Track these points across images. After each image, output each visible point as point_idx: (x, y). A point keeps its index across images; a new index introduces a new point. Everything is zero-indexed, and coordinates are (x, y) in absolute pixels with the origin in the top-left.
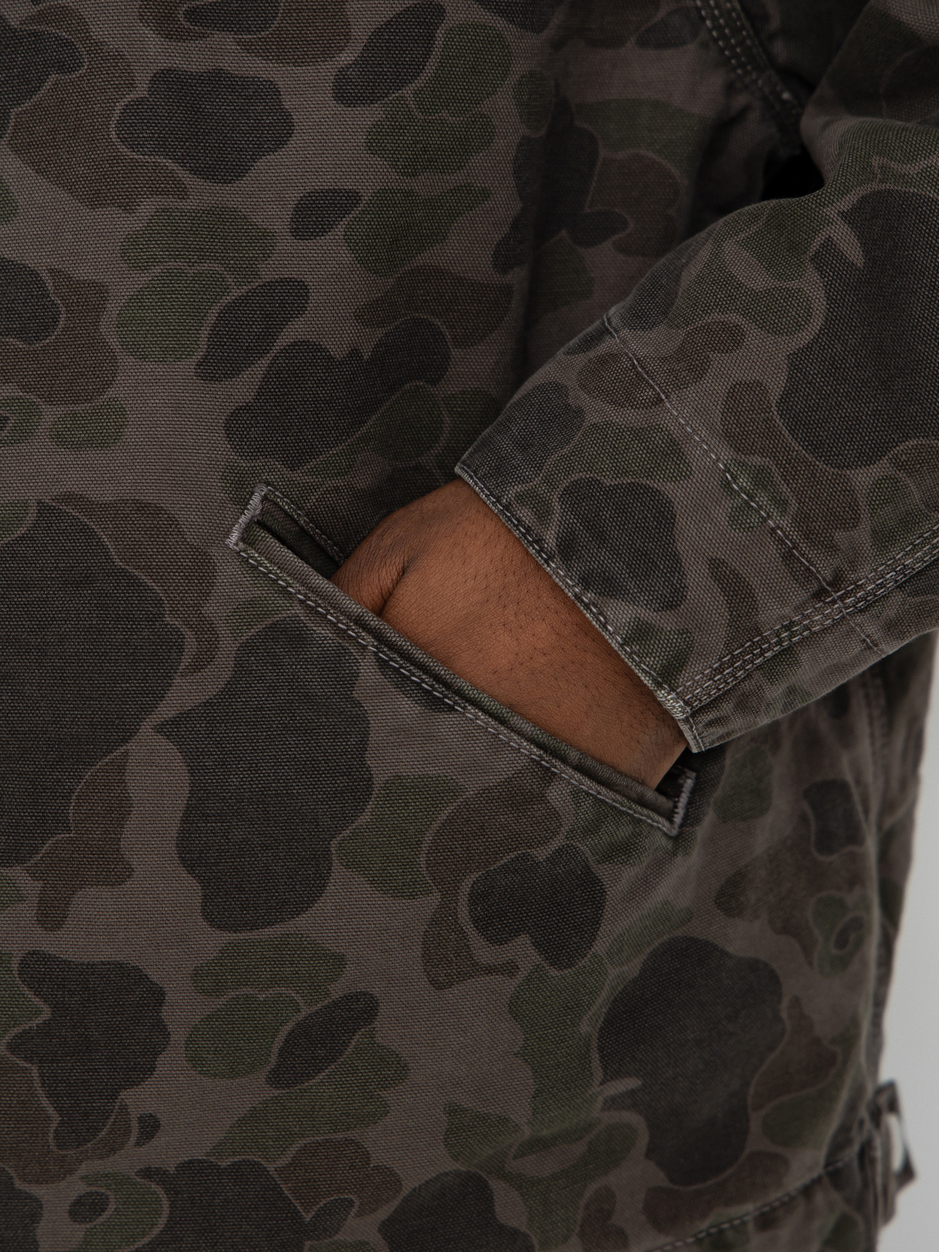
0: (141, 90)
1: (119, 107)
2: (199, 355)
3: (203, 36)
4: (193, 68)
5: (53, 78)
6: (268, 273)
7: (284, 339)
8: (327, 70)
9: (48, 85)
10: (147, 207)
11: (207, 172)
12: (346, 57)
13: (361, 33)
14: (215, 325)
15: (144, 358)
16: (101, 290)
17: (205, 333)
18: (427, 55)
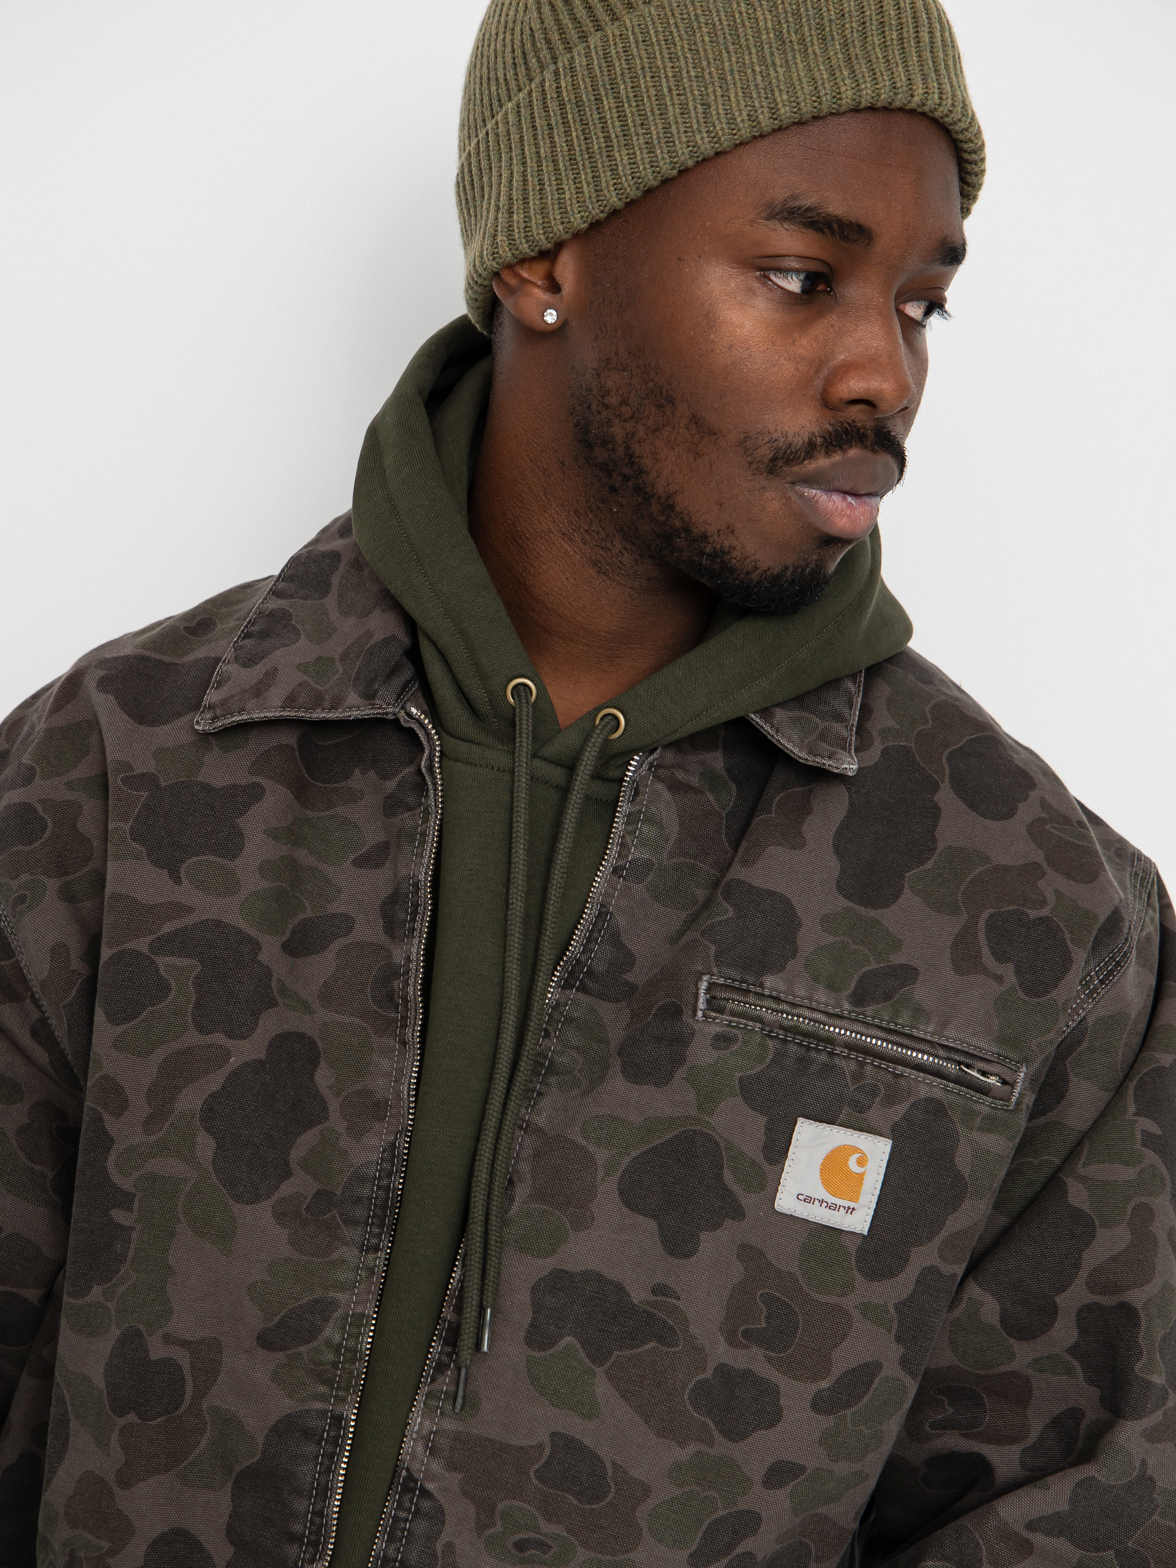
0: (708, 1374)
1: (695, 1380)
2: (694, 1548)
3: (746, 1347)
4: (736, 1366)
5: (653, 1344)
6: (743, 1504)
7: (740, 1550)
8: (812, 1388)
9: (647, 1347)
10: (692, 1448)
11: (726, 1434)
12: (825, 1384)
13: (837, 1371)
14: (706, 1532)
15: (661, 1541)
16: (646, 1490)
17: (699, 1536)
18: (866, 1393)
